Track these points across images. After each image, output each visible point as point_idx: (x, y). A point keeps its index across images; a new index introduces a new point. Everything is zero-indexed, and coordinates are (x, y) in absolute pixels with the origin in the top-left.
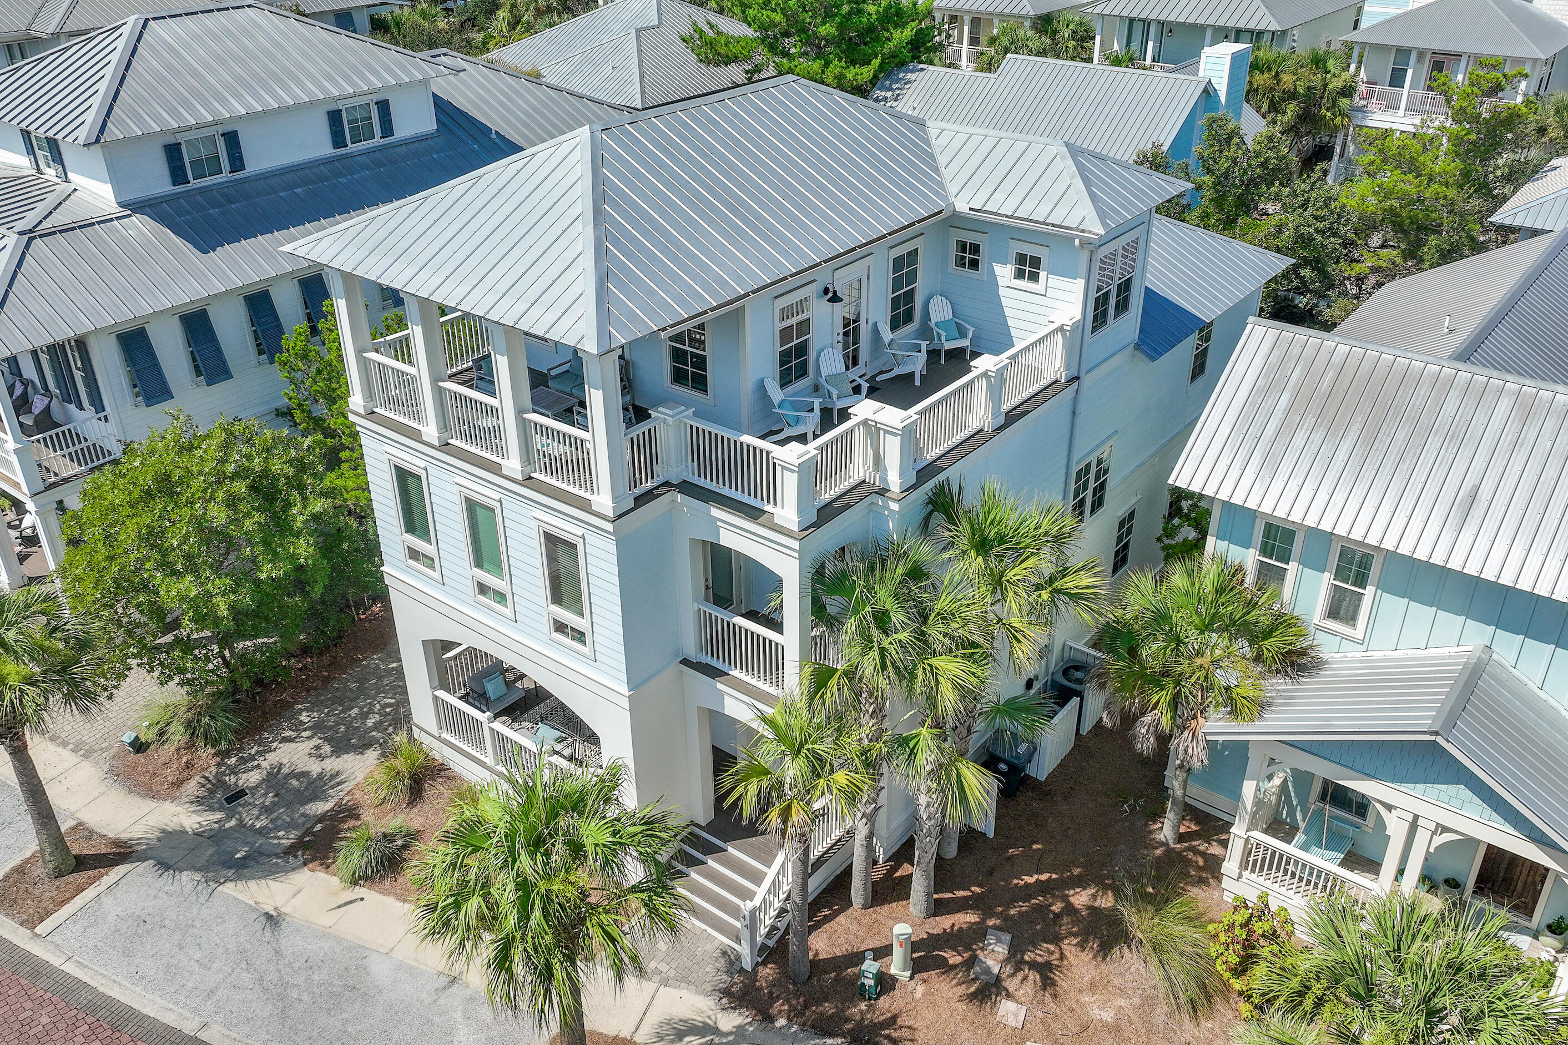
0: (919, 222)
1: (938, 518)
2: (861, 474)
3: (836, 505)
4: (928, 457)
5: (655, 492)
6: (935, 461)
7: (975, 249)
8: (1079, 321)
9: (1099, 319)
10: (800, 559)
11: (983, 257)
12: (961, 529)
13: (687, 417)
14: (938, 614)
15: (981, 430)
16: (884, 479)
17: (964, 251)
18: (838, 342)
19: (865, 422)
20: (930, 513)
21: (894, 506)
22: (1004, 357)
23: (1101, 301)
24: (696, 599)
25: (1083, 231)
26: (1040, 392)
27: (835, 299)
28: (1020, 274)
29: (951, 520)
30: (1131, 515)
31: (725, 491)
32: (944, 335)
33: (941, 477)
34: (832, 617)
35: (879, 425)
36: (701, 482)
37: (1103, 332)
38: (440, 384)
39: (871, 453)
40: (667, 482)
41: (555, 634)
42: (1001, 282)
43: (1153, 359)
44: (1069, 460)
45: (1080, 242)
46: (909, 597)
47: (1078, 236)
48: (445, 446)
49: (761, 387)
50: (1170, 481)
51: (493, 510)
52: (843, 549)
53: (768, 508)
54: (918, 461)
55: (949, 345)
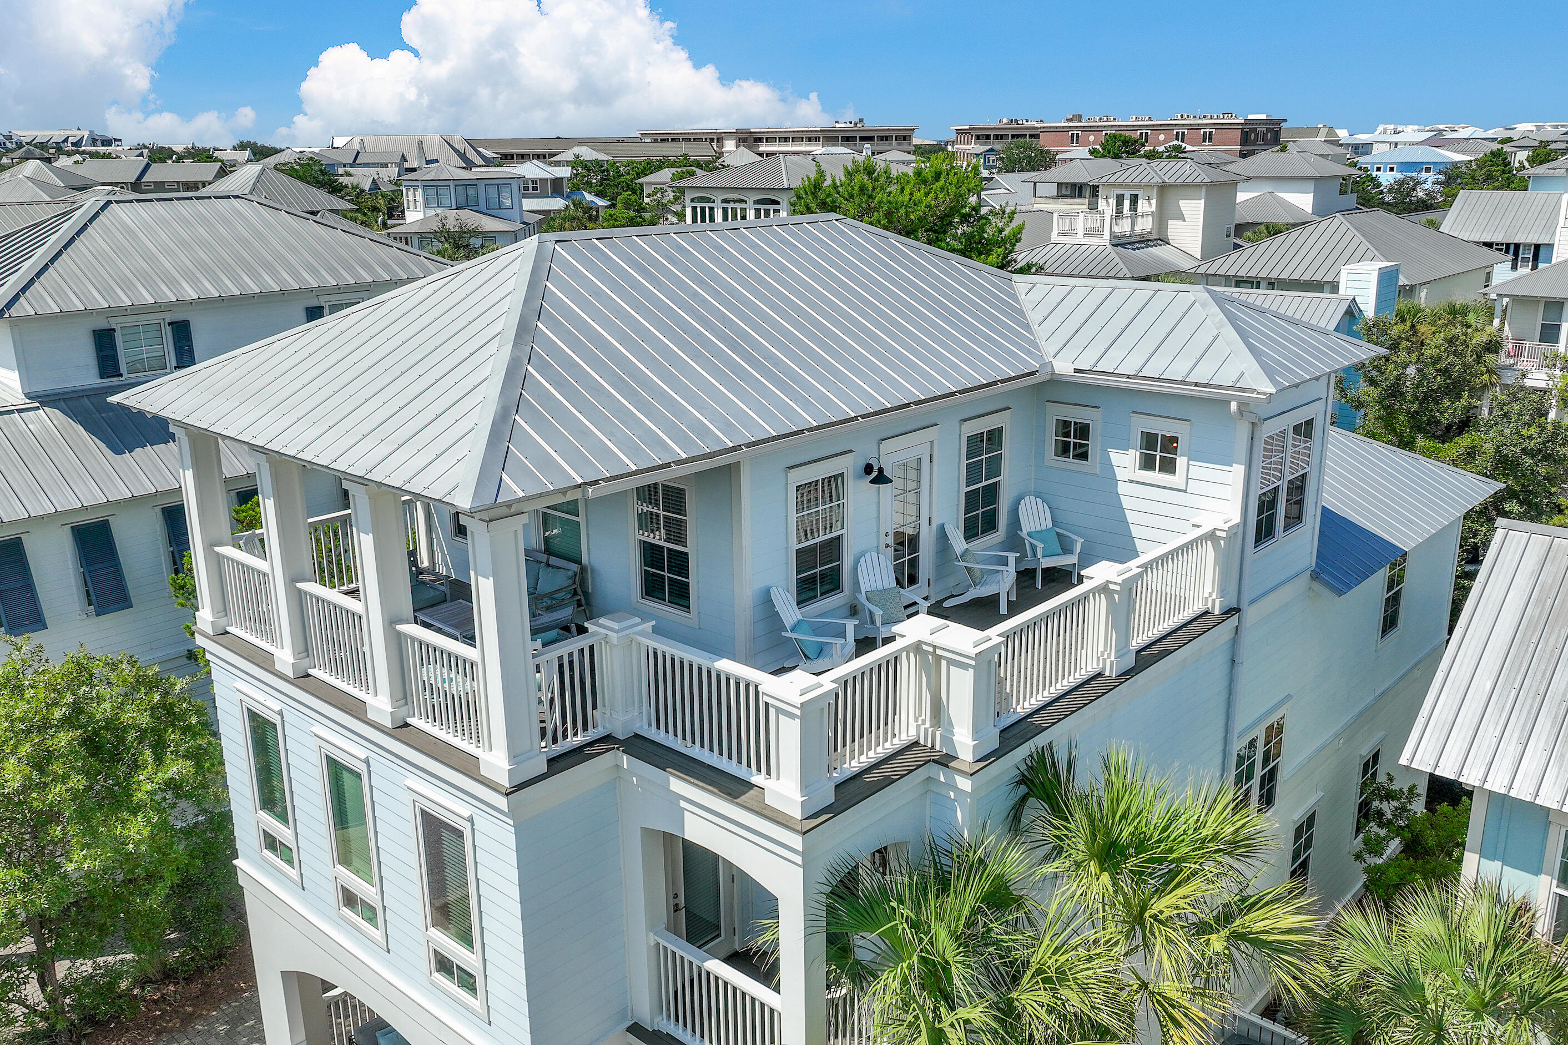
0: (1002, 381)
1: (1035, 809)
2: (913, 732)
3: (869, 778)
4: (1019, 710)
5: (588, 751)
6: (1030, 715)
7: (1083, 431)
8: (1237, 525)
9: (1265, 531)
10: (804, 866)
11: (1094, 444)
12: (1072, 826)
13: (642, 633)
14: (1039, 972)
15: (1100, 675)
16: (948, 740)
17: (1067, 435)
18: (887, 546)
19: (917, 647)
20: (1024, 799)
21: (965, 784)
22: (1133, 566)
23: (1267, 505)
24: (651, 928)
25: (1243, 390)
26: (1185, 625)
27: (881, 479)
28: (1147, 463)
29: (1057, 810)
30: (1311, 820)
31: (695, 752)
32: (1040, 546)
33: (1041, 740)
34: (863, 967)
35: (939, 652)
36: (660, 737)
37: (1269, 547)
38: (299, 585)
39: (927, 699)
40: (608, 736)
41: (437, 975)
42: (1120, 474)
43: (1340, 593)
44: (1227, 732)
45: (1239, 408)
46: (986, 939)
47: (1235, 398)
48: (303, 679)
49: (766, 601)
50: (1403, 761)
51: (359, 776)
52: (882, 852)
53: (757, 779)
54: (1003, 716)
55: (1046, 563)
